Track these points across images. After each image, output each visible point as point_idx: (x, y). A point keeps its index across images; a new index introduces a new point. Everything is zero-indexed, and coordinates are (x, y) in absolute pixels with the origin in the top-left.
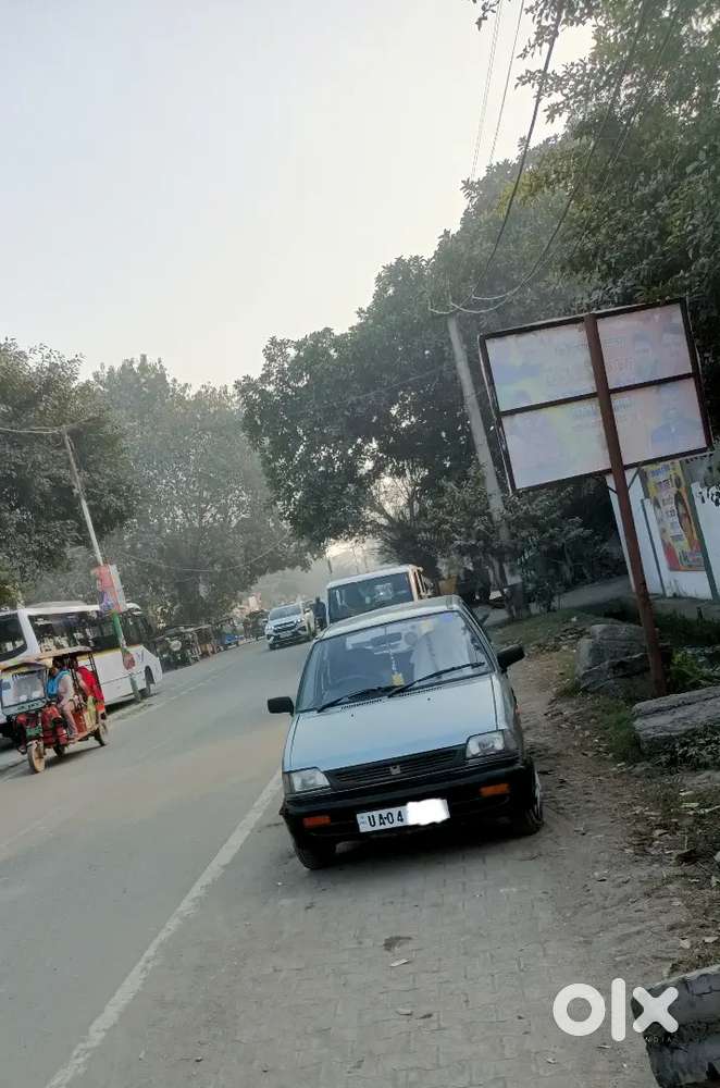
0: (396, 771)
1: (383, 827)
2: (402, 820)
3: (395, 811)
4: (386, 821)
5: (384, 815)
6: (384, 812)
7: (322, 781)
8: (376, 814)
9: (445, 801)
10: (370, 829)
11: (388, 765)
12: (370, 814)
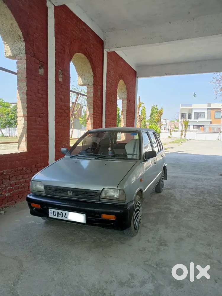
0: (70, 194)
1: (58, 218)
2: (66, 217)
3: (64, 212)
4: (60, 216)
5: (60, 213)
6: (60, 211)
7: (42, 188)
8: (57, 211)
9: (85, 215)
10: (53, 216)
11: (69, 190)
12: (54, 210)
